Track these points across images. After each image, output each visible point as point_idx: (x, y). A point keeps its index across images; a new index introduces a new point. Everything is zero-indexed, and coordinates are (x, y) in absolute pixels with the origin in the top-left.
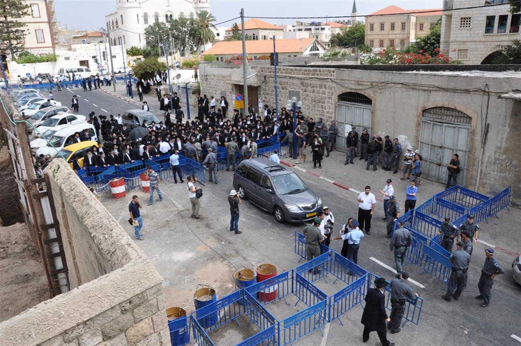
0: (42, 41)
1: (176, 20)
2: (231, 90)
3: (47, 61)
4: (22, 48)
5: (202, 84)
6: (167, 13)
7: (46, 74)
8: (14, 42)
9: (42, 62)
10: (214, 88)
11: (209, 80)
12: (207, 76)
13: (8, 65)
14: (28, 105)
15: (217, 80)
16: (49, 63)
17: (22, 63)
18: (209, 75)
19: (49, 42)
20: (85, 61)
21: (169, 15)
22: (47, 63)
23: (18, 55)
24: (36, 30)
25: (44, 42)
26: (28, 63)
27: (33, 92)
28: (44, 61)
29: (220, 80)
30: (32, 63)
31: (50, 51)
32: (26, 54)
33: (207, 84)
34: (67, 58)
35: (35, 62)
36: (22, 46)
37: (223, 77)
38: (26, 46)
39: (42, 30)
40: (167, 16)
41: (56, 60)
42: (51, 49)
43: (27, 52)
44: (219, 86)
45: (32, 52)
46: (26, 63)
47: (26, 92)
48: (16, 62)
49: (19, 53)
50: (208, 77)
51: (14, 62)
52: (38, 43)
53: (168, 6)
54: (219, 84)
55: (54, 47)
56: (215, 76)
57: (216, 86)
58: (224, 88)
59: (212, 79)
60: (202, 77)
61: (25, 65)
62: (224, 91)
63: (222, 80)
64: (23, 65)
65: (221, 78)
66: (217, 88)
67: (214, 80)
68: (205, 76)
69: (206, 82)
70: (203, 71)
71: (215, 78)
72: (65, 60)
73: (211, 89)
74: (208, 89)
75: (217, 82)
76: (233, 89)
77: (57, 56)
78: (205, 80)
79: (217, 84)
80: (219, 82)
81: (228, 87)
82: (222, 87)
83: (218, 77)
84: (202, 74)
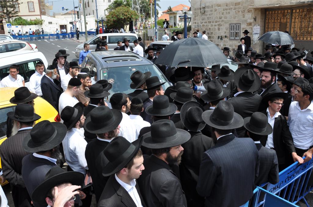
0: (33, 10)
2: (252, 20)
5: (195, 19)
8: (10, 9)
9: (31, 25)
10: (216, 22)
11: (208, 13)
12: (204, 8)
13: (4, 26)
16: (36, 26)
17: (15, 25)
18: (208, 7)
19: (38, 12)
20: (64, 25)
22: (34, 25)
23: (14, 20)
24: (28, 2)
25: (34, 12)
26: (20, 25)
29: (230, 9)
30: (23, 25)
31: (38, 18)
33: (203, 19)
34: (50, 23)
35: (25, 25)
39: (33, 2)
41: (42, 24)
42: (39, 16)
43: (21, 18)
44: (226, 18)
45: (23, 17)
46: (19, 25)
48: (11, 24)
49: (13, 18)
50: (206, 9)
52: (29, 12)
54: (228, 16)
55: (41, 16)
56: (219, 5)
57: (220, 18)
58: (237, 19)
59: (213, 11)
60: (195, 11)
61: (17, 27)
62: (236, 24)
63: (234, 9)
64: (16, 27)
65: (232, 7)
66: (223, 21)
67: (217, 11)
68: (201, 9)
69: (202, 16)
70: (199, 3)
71: (219, 7)
72: (49, 24)
73: (212, 24)
74: (205, 24)
75: (223, 14)
76: (256, 19)
77: (43, 20)
78: (200, 14)
79: (222, 16)
80: (228, 12)
81: (244, 17)
82: (233, 19)
83: (227, 6)
84: (195, 8)
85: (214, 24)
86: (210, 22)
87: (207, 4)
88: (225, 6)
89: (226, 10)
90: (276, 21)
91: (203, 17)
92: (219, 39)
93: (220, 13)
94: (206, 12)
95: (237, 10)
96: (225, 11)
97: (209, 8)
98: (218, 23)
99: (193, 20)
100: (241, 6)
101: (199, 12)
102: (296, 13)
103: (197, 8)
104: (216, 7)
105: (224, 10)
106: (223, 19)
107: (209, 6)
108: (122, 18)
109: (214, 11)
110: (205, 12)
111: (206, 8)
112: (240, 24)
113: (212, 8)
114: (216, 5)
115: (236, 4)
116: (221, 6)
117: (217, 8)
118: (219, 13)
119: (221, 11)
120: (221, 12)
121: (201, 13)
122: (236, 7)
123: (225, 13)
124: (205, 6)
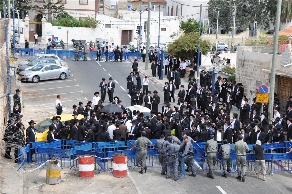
2: (268, 82)
3: (86, 26)
4: (61, 8)
5: (238, 70)
7: (80, 41)
9: (79, 27)
10: (250, 77)
11: (246, 66)
12: (244, 61)
13: (43, 26)
14: (43, 71)
15: (255, 67)
16: (88, 28)
17: (58, 26)
18: (246, 61)
19: (92, 5)
20: (127, 31)
22: (84, 28)
23: (56, 16)
25: (87, 4)
26: (65, 26)
27: (53, 57)
28: (81, 26)
29: (258, 67)
30: (69, 26)
31: (91, 15)
32: (65, 16)
33: (243, 72)
34: (108, 26)
35: (71, 26)
36: (61, 6)
37: (262, 64)
38: (66, 7)
41: (95, 27)
42: (94, 13)
43: (66, 13)
44: (255, 75)
45: (70, 13)
46: (62, 26)
47: (46, 57)
48: (52, 23)
49: (57, 14)
50: (245, 63)
51: (50, 24)
52: (80, 4)
54: (256, 72)
55: (96, 11)
56: (252, 62)
57: (252, 74)
58: (261, 77)
59: (249, 65)
60: (239, 62)
61: (60, 28)
62: (260, 82)
63: (260, 68)
64: (58, 28)
65: (259, 65)
66: (253, 77)
67: (251, 66)
68: (242, 61)
71: (252, 63)
72: (106, 27)
73: (247, 77)
74: (244, 77)
75: (254, 70)
76: (270, 80)
77: (98, 21)
78: (241, 66)
79: (253, 72)
80: (256, 69)
81: (264, 77)
82: (258, 77)
83: (256, 63)
85: (248, 78)
86: (246, 76)
87: (246, 58)
90: (284, 84)
91: (243, 69)
92: (251, 94)
93: (252, 68)
95: (261, 69)
96: (255, 68)
98: (251, 78)
100: (263, 66)
101: (241, 64)
103: (240, 59)
106: (253, 75)
108: (186, 51)
112: (262, 82)
113: (248, 62)
114: (250, 61)
115: (261, 63)
122: (261, 66)
123: (255, 70)
124: (245, 59)
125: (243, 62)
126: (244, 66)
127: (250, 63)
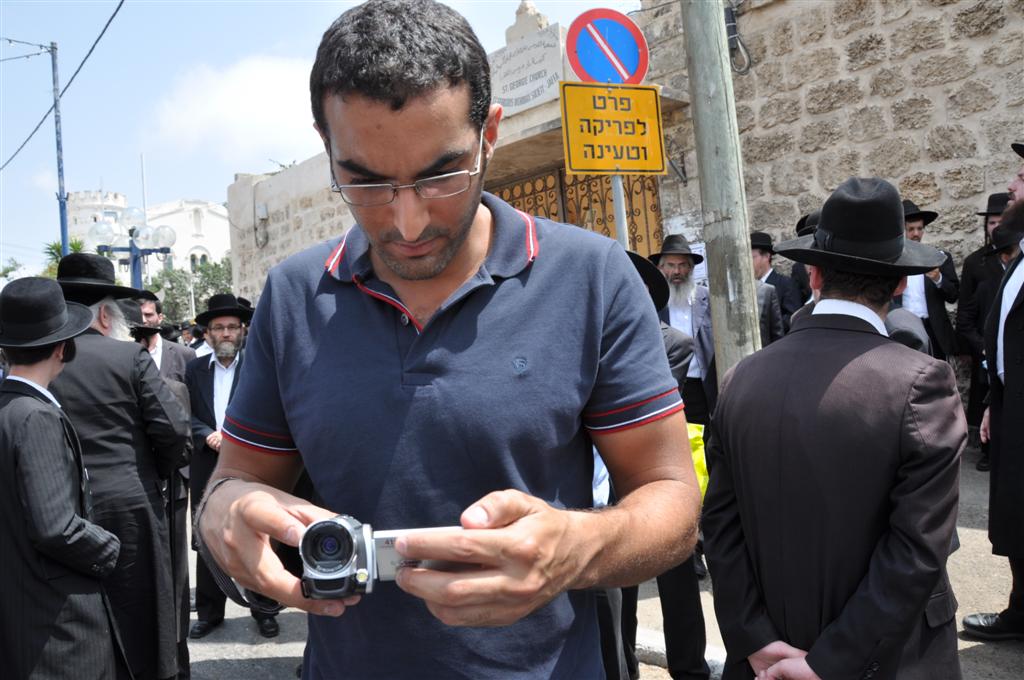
1: (216, 265)
6: (193, 252)
11: (277, 241)
12: (264, 221)
18: (277, 217)
21: (199, 256)
40: (193, 258)
50: (271, 227)
53: (197, 236)
56: (307, 203)
59: (292, 227)
67: (304, 226)
68: (256, 229)
69: (261, 257)
70: (249, 208)
71: (309, 210)
75: (322, 233)
78: (255, 250)
80: (336, 222)
84: (241, 228)
87: (272, 209)
88: (326, 199)
89: (329, 215)
91: (264, 260)
93: (311, 231)
94: (270, 236)
96: (328, 221)
97: (278, 220)
99: (240, 281)
101: (254, 244)
102: (579, 186)
103: (246, 229)
104: (299, 211)
105: (323, 219)
107: (278, 211)
109: (295, 229)
110: (267, 238)
111: (270, 220)
113: (288, 217)
114: (298, 204)
116: (313, 203)
117: (301, 213)
118: (307, 233)
119: (315, 225)
120: (314, 230)
121: (257, 245)
124: (267, 214)
125: (261, 230)
126: (271, 243)
127: (296, 215)
